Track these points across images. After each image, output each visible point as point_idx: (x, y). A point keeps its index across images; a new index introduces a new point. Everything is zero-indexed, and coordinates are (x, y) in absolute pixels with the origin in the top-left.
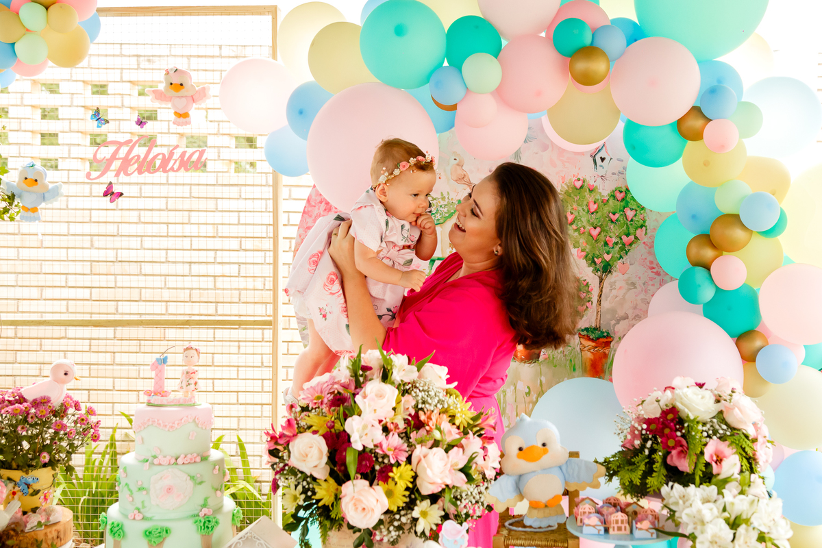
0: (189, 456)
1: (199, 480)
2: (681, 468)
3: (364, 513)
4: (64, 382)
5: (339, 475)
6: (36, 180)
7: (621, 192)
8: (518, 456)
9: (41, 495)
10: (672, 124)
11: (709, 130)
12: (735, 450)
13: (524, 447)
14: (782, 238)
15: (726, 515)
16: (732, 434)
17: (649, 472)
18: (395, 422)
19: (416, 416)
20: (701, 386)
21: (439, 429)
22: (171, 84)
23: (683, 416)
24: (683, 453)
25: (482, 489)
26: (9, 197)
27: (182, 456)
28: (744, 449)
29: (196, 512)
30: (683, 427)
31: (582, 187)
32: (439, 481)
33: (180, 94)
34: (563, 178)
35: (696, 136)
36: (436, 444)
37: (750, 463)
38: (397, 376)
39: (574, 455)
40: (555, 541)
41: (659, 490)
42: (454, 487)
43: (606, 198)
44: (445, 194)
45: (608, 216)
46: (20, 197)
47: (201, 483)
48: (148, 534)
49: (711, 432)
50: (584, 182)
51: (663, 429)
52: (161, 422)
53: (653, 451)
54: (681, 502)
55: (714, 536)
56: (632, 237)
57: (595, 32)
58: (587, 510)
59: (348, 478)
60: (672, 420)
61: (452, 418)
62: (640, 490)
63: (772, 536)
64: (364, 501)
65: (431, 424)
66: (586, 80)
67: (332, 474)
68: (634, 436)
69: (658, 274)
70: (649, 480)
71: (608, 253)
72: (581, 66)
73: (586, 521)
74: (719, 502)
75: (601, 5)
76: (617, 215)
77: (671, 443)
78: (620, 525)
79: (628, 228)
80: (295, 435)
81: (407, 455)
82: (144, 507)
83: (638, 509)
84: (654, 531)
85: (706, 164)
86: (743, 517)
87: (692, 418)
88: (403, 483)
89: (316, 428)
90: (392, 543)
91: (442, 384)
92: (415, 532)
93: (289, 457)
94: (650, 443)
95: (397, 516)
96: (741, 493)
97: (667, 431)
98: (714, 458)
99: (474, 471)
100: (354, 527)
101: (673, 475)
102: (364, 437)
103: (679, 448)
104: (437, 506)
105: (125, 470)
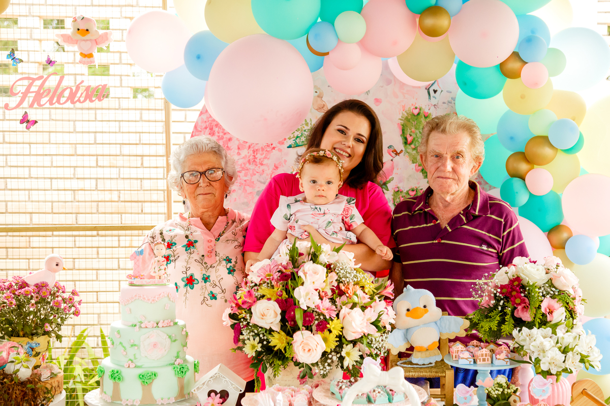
0: (166, 321)
1: (174, 339)
2: (523, 319)
3: (310, 353)
4: (55, 271)
5: (289, 326)
9: (40, 356)
10: (496, 66)
11: (525, 70)
12: (561, 305)
13: (411, 309)
14: (579, 155)
15: (559, 345)
16: (560, 295)
17: (502, 322)
18: (325, 290)
19: (338, 287)
20: (534, 263)
21: (357, 295)
22: (78, 29)
23: (524, 282)
24: (526, 308)
25: (384, 337)
27: (161, 321)
28: (568, 304)
29: (173, 362)
30: (525, 291)
31: (418, 114)
32: (360, 331)
33: (86, 38)
34: (404, 107)
35: (515, 75)
36: (354, 306)
37: (571, 313)
38: (323, 258)
40: (436, 372)
41: (511, 334)
42: (368, 334)
44: (308, 121)
47: (175, 341)
48: (142, 377)
49: (545, 293)
50: (420, 110)
51: (511, 292)
52: (145, 296)
53: (504, 307)
54: (528, 339)
55: (552, 358)
58: (460, 349)
59: (296, 328)
60: (518, 286)
61: (363, 287)
63: (589, 359)
64: (311, 345)
65: (349, 292)
66: (432, 32)
67: (283, 328)
68: (490, 299)
70: (503, 327)
72: (429, 22)
73: (461, 356)
74: (553, 338)
77: (518, 301)
78: (484, 357)
80: (254, 302)
81: (336, 313)
82: (135, 358)
83: (495, 348)
84: (508, 360)
85: (523, 97)
86: (570, 347)
87: (531, 284)
88: (336, 332)
89: (269, 296)
90: (324, 376)
91: (352, 265)
92: (342, 367)
93: (251, 317)
94: (502, 302)
95: (330, 356)
96: (567, 332)
97: (514, 293)
98: (548, 310)
99: (380, 324)
100: (300, 363)
101: (519, 323)
102: (307, 301)
103: (524, 305)
104: (357, 348)
105: (119, 332)
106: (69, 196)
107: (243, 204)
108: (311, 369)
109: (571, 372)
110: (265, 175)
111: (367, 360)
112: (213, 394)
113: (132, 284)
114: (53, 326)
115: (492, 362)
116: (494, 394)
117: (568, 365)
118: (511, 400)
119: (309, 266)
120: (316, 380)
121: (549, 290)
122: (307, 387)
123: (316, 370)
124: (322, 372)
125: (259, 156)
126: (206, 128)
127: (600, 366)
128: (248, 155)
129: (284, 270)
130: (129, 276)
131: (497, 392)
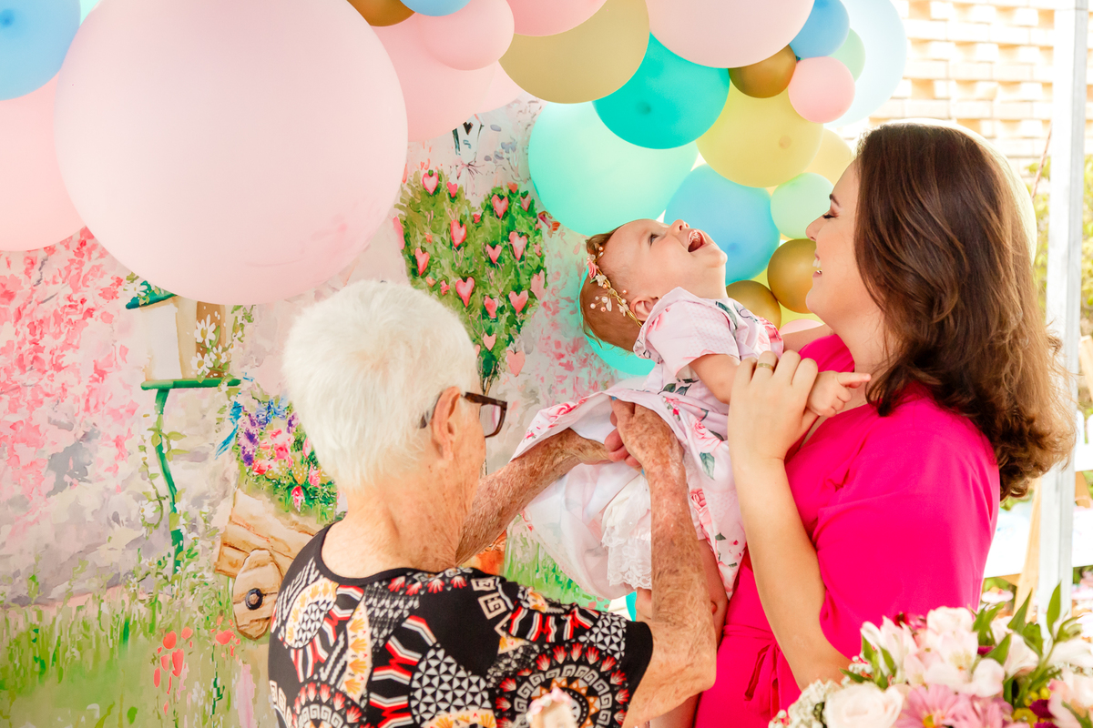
7: (501, 198)
31: (437, 190)
43: (479, 213)
45: (485, 253)
50: (439, 178)
56: (525, 294)
69: (569, 366)
71: (489, 333)
76: (499, 248)
79: (517, 275)
85: (784, 144)
125: (48, 342)
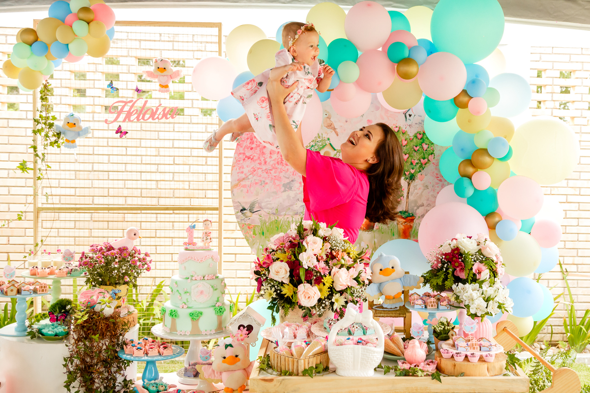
1: (215, 288)
2: (461, 277)
3: (309, 299)
4: (133, 239)
5: (295, 280)
6: (75, 124)
7: (420, 134)
8: (380, 274)
9: (121, 299)
10: (451, 100)
11: (471, 103)
12: (487, 267)
13: (383, 269)
14: (509, 161)
15: (483, 296)
16: (486, 261)
17: (446, 279)
18: (321, 255)
19: (331, 253)
20: (470, 238)
21: (344, 259)
22: (158, 68)
23: (462, 251)
24: (462, 270)
25: (363, 289)
26: (58, 134)
27: (207, 275)
28: (491, 267)
29: (214, 304)
30: (462, 257)
31: (398, 131)
32: (345, 284)
33: (163, 74)
35: (464, 106)
36: (342, 266)
37: (494, 273)
38: (321, 232)
39: (407, 273)
40: (399, 314)
41: (451, 288)
42: (351, 287)
43: (412, 138)
44: (320, 135)
45: (413, 148)
46: (64, 133)
47: (216, 289)
48: (192, 315)
49: (475, 259)
50: (399, 128)
51: (453, 258)
52: (195, 258)
53: (447, 269)
54: (462, 291)
55: (478, 305)
56: (426, 160)
57: (410, 49)
58: (416, 298)
59: (300, 282)
60: (457, 254)
61: (349, 254)
62: (441, 288)
63: (505, 306)
64: (310, 293)
65: (339, 257)
66: (405, 76)
67: (291, 281)
68: (438, 263)
69: (440, 180)
70: (446, 282)
71: (413, 169)
72: (404, 69)
73: (416, 302)
74: (479, 291)
75: (412, 32)
76: (418, 148)
77: (457, 264)
78: (432, 304)
79: (424, 154)
80: (271, 263)
81: (329, 271)
82: (188, 302)
83: (440, 297)
84: (449, 306)
85: (469, 121)
86: (492, 297)
87: (466, 252)
88: (328, 285)
89: (282, 259)
90: (320, 316)
91: (342, 237)
92: (332, 310)
93: (269, 273)
94: (446, 265)
95: (324, 302)
96: (490, 286)
97: (454, 259)
98: (477, 271)
99: (360, 280)
100: (302, 307)
101: (458, 280)
102: (308, 262)
103: (461, 267)
104: (343, 296)
105: (176, 283)
106: (153, 185)
107: (273, 192)
108: (310, 311)
109: (492, 315)
110: (289, 172)
111: (350, 304)
112: (242, 328)
113: (187, 249)
114: (132, 278)
115: (438, 307)
116: (438, 330)
117: (489, 310)
118: (450, 334)
119: (310, 238)
120: (314, 318)
121: (479, 257)
122: (308, 323)
123: (314, 311)
124: (318, 313)
126: (248, 139)
127: (512, 311)
128: (277, 158)
129: (293, 241)
130: (185, 244)
131: (440, 328)
